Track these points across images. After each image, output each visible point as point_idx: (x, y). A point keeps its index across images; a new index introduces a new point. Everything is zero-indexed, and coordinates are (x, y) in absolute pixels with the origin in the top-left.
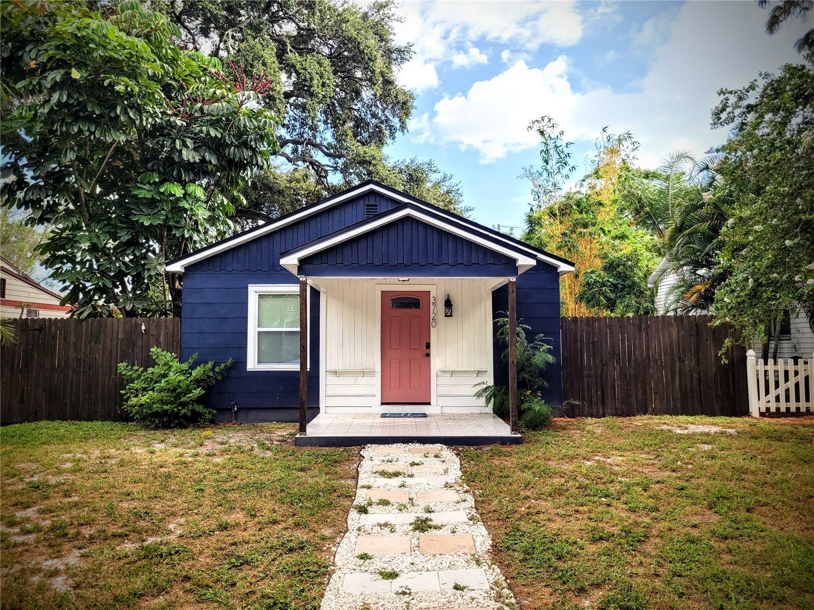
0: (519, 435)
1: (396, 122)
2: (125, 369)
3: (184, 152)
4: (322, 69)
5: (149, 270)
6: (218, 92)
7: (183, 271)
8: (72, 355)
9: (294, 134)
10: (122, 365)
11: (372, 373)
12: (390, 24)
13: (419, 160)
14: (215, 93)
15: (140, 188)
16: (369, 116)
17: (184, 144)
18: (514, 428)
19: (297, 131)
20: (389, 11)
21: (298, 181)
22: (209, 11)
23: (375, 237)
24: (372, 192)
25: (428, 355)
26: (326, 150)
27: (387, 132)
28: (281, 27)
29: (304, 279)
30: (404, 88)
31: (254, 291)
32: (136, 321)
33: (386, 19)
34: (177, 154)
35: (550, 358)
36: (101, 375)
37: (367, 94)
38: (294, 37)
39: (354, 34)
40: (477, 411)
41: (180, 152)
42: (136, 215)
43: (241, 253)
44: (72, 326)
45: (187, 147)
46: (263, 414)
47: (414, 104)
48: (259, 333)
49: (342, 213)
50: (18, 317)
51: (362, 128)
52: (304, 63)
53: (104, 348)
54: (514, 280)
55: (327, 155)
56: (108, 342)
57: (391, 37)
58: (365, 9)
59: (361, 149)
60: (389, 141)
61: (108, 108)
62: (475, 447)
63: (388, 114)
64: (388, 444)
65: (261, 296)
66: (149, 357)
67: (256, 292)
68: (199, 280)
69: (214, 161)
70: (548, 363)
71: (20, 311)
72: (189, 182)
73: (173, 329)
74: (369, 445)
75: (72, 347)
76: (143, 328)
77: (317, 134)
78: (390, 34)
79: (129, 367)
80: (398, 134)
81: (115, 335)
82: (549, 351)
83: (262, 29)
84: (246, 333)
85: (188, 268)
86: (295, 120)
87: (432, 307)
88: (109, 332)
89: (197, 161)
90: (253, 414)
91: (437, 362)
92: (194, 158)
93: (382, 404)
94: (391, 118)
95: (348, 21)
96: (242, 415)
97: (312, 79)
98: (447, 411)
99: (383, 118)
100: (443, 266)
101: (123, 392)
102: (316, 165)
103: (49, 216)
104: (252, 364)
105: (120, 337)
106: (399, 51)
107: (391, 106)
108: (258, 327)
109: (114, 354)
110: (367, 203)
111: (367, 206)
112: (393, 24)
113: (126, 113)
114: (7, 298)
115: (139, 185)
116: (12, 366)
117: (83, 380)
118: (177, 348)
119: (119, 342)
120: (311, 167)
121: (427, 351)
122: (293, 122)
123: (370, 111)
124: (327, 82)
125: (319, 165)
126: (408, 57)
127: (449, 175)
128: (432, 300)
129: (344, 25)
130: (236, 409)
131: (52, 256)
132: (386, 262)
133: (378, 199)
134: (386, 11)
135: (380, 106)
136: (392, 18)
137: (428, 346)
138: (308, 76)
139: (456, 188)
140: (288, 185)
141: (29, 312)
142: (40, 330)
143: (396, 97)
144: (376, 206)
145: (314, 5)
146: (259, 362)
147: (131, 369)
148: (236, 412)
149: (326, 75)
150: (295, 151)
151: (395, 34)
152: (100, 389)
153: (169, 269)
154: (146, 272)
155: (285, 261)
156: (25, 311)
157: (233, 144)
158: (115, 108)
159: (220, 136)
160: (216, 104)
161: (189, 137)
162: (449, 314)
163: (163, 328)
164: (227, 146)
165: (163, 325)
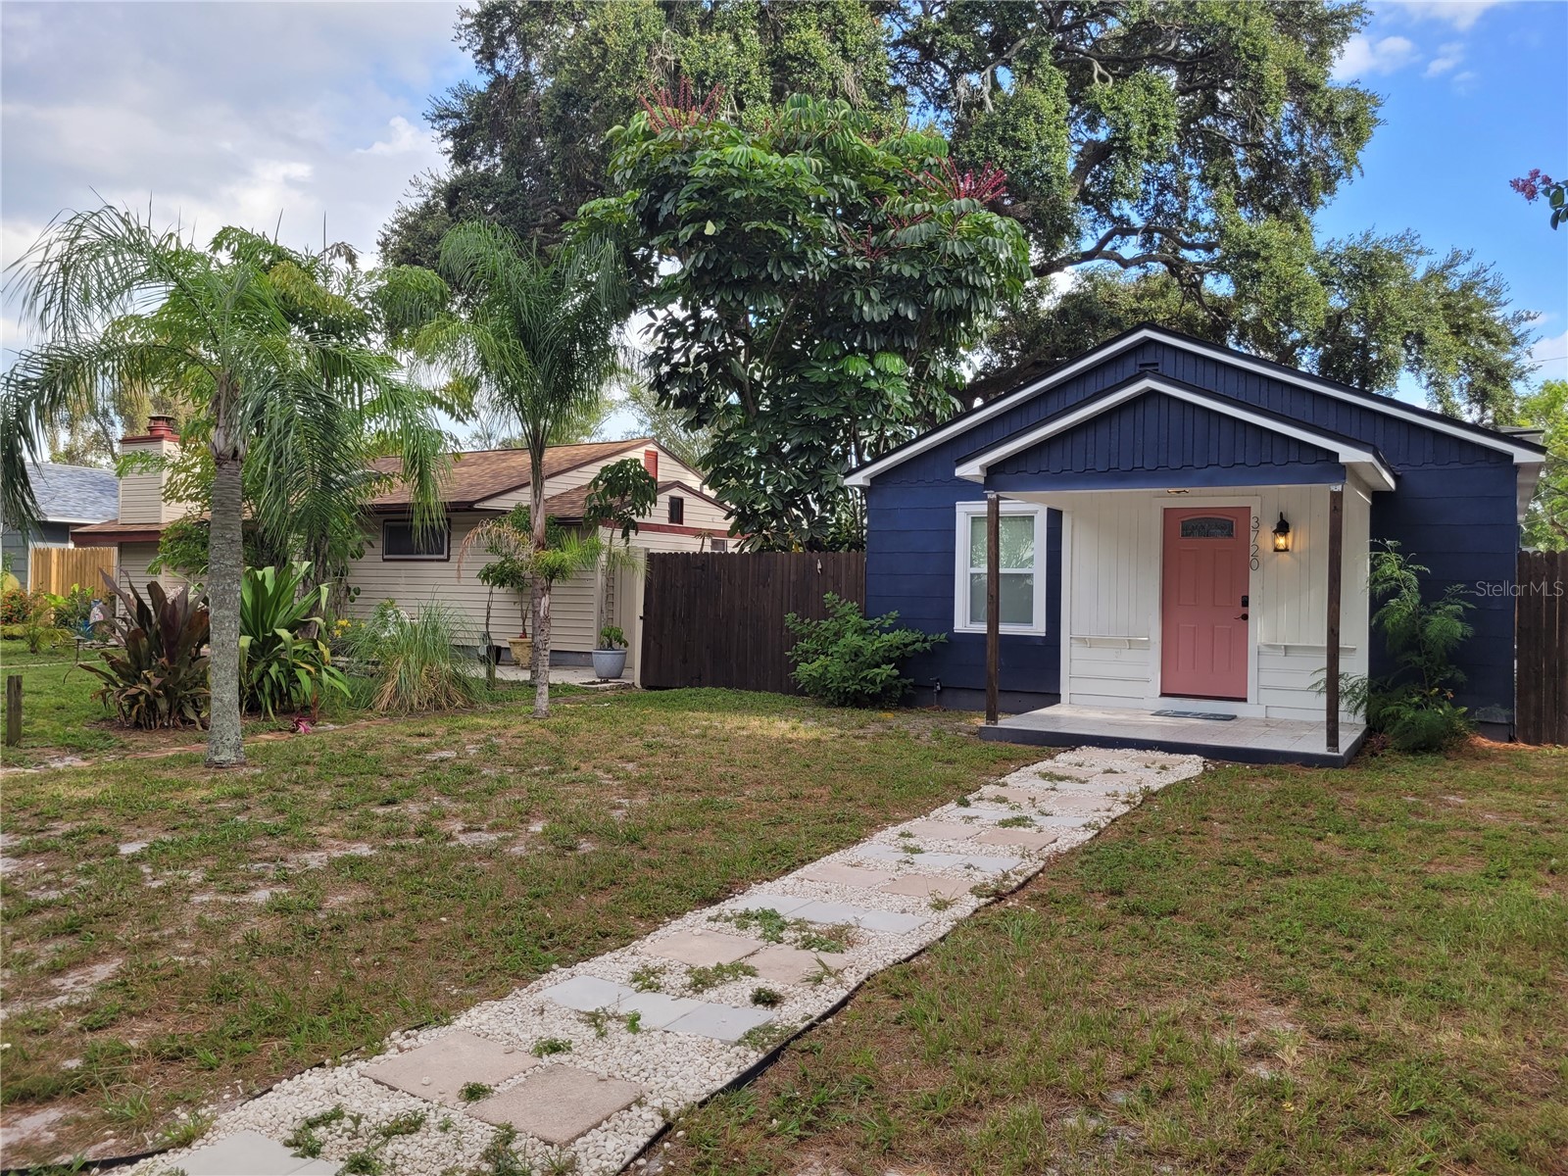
2: (794, 622)
3: (867, 308)
5: (827, 483)
6: (918, 206)
7: (868, 484)
8: (738, 601)
10: (790, 616)
11: (1145, 645)
14: (913, 208)
17: (867, 297)
24: (1149, 342)
25: (1245, 617)
29: (994, 496)
30: (1356, 86)
31: (962, 511)
32: (810, 557)
34: (857, 311)
38: (1123, 38)
41: (861, 308)
42: (807, 405)
43: (947, 454)
45: (871, 301)
47: (1378, 116)
48: (971, 575)
49: (1100, 380)
50: (698, 551)
52: (1116, 97)
53: (774, 595)
56: (778, 586)
61: (757, 266)
65: (976, 520)
66: (822, 606)
67: (968, 514)
68: (889, 497)
69: (911, 315)
71: (700, 541)
72: (879, 351)
73: (857, 569)
74: (1083, 747)
76: (819, 566)
79: (799, 620)
81: (786, 575)
83: (1041, 53)
84: (954, 574)
85: (876, 479)
87: (1253, 535)
88: (779, 572)
89: (887, 318)
90: (963, 698)
91: (1259, 631)
92: (880, 314)
93: (1163, 695)
96: (947, 696)
98: (1275, 714)
101: (788, 653)
103: (706, 417)
104: (962, 623)
105: (791, 579)
108: (965, 566)
109: (785, 602)
110: (1140, 361)
111: (1141, 365)
113: (780, 268)
114: (686, 524)
115: (813, 364)
116: (674, 615)
117: (750, 636)
118: (860, 595)
119: (791, 585)
121: (1243, 611)
124: (1163, 121)
128: (1253, 522)
130: (938, 687)
131: (715, 469)
133: (1160, 352)
137: (1245, 603)
141: (714, 544)
142: (702, 568)
143: (1329, 112)
144: (1157, 364)
146: (972, 620)
147: (802, 622)
148: (939, 692)
149: (1162, 108)
153: (848, 482)
154: (824, 487)
155: (961, 471)
156: (708, 542)
157: (939, 284)
158: (766, 265)
159: (917, 276)
160: (913, 228)
161: (875, 285)
162: (1281, 548)
163: (843, 567)
164: (930, 289)
165: (844, 562)
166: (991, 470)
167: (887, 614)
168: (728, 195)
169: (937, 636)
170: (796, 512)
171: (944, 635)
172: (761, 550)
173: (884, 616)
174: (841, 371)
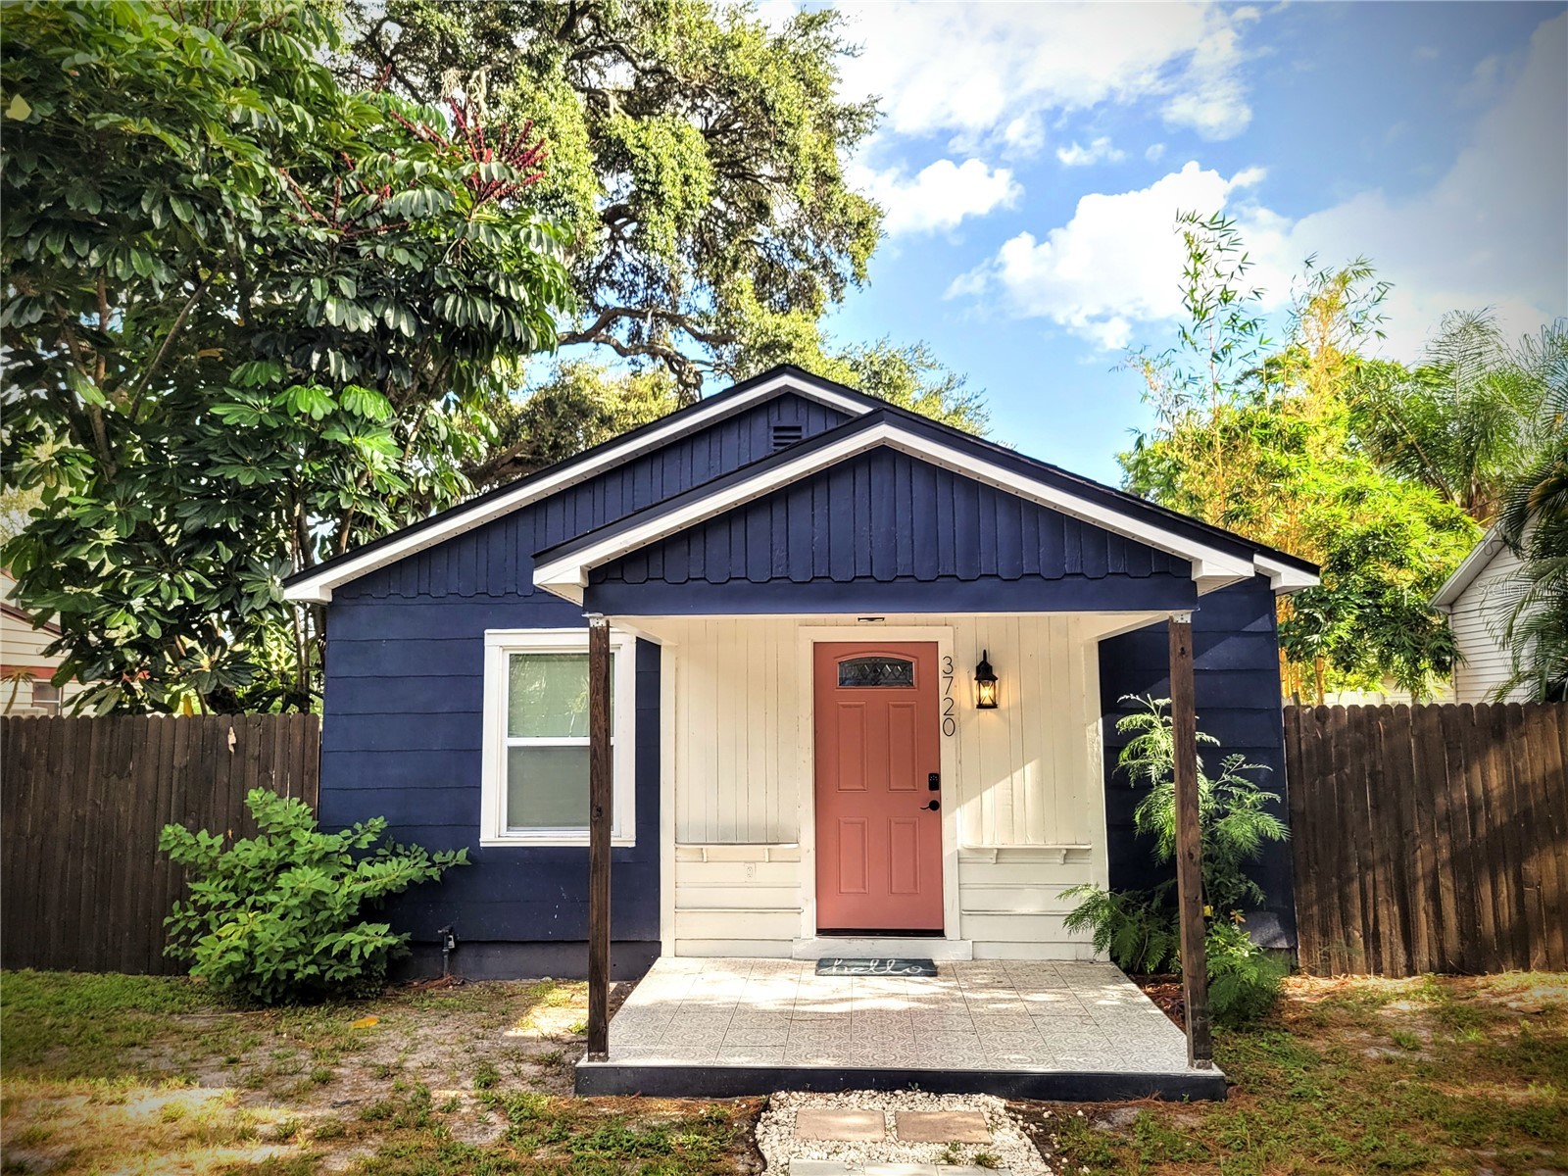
0: (1216, 1072)
1: (844, 266)
2: (179, 844)
3: (331, 307)
4: (682, 147)
5: (251, 595)
6: (418, 166)
7: (328, 598)
8: (65, 806)
9: (634, 300)
10: (172, 831)
11: (794, 856)
12: (830, 60)
13: (894, 346)
14: (410, 165)
15: (230, 400)
16: (788, 256)
17: (334, 290)
18: (1201, 1049)
19: (640, 294)
20: (828, 33)
21: (641, 398)
22: (438, 28)
23: (793, 504)
24: (788, 396)
25: (935, 806)
26: (696, 328)
27: (826, 289)
28: (601, 73)
29: (602, 623)
31: (499, 645)
32: (215, 722)
33: (823, 49)
34: (316, 310)
35: (1274, 828)
36: (129, 856)
37: (783, 210)
38: (628, 91)
39: (753, 71)
40: (1067, 953)
41: (322, 305)
42: (219, 464)
43: (468, 553)
44: (67, 733)
45: (341, 296)
46: (520, 957)
47: (882, 227)
48: (512, 750)
49: (715, 447)
51: (774, 283)
52: (643, 135)
53: (140, 792)
54: (1188, 619)
55: (699, 337)
56: (149, 775)
57: (834, 86)
58: (777, 30)
59: (770, 321)
60: (829, 306)
61: (122, 200)
62: (1090, 1106)
63: (827, 251)
64: (837, 1091)
65: (516, 659)
66: (244, 811)
67: (504, 648)
68: (363, 620)
69: (406, 329)
70: (1265, 840)
72: (350, 382)
73: (304, 741)
74: (782, 1095)
75: (64, 789)
76: (232, 739)
77: (680, 300)
78: (831, 80)
80: (849, 291)
81: (165, 756)
82: (1268, 807)
84: (480, 750)
85: (341, 591)
86: (635, 271)
87: (943, 684)
88: (152, 751)
89: (366, 329)
90: (495, 958)
91: (960, 826)
92: (357, 321)
93: (821, 932)
94: (834, 258)
95: (739, 45)
96: (467, 957)
97: (659, 168)
98: (988, 954)
99: (817, 260)
100: (983, 582)
102: (677, 362)
104: (494, 830)
105: (176, 763)
106: (850, 114)
107: (832, 232)
108: (510, 735)
109: (162, 806)
110: (775, 422)
111: (777, 429)
112: (839, 60)
113: (167, 209)
115: (229, 391)
117: (89, 869)
118: (311, 788)
119: (176, 774)
120: (667, 368)
121: (932, 796)
122: (631, 276)
123: (789, 244)
124: (695, 174)
125: (684, 361)
126: (870, 127)
127: (959, 376)
128: (942, 665)
129: (730, 53)
130: (452, 944)
132: (824, 572)
133: (803, 412)
134: (823, 33)
135: (810, 234)
136: (836, 48)
137: (935, 783)
138: (651, 160)
139: (977, 402)
140: (622, 406)
141: (38, 688)
143: (843, 212)
144: (799, 429)
145: (666, 10)
146: (510, 824)
147: (197, 842)
148: (452, 952)
149: (691, 161)
150: (635, 335)
151: (840, 81)
152: (127, 892)
153: (292, 594)
154: (245, 602)
155: (544, 576)
156: (26, 688)
157: (452, 288)
158: (139, 200)
159: (419, 268)
160: (410, 193)
161: (348, 275)
162: (988, 701)
163: (279, 740)
164: (440, 293)
165: (279, 732)
166: (597, 576)
167: (364, 822)
168: (62, 57)
169: (450, 854)
170: (190, 643)
171: (462, 854)
172: (116, 710)
173: (358, 826)
174: (282, 411)
